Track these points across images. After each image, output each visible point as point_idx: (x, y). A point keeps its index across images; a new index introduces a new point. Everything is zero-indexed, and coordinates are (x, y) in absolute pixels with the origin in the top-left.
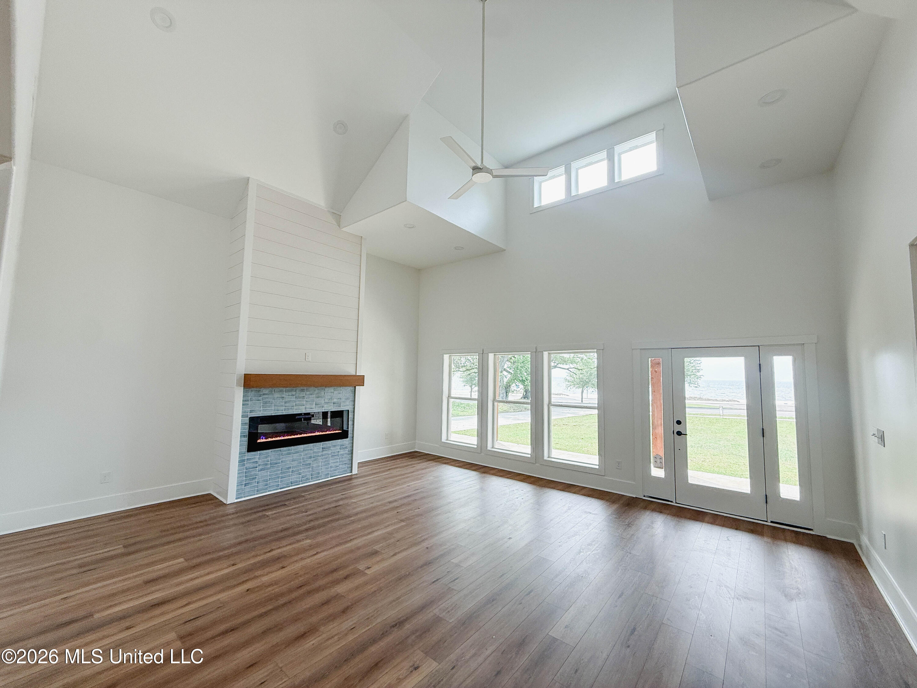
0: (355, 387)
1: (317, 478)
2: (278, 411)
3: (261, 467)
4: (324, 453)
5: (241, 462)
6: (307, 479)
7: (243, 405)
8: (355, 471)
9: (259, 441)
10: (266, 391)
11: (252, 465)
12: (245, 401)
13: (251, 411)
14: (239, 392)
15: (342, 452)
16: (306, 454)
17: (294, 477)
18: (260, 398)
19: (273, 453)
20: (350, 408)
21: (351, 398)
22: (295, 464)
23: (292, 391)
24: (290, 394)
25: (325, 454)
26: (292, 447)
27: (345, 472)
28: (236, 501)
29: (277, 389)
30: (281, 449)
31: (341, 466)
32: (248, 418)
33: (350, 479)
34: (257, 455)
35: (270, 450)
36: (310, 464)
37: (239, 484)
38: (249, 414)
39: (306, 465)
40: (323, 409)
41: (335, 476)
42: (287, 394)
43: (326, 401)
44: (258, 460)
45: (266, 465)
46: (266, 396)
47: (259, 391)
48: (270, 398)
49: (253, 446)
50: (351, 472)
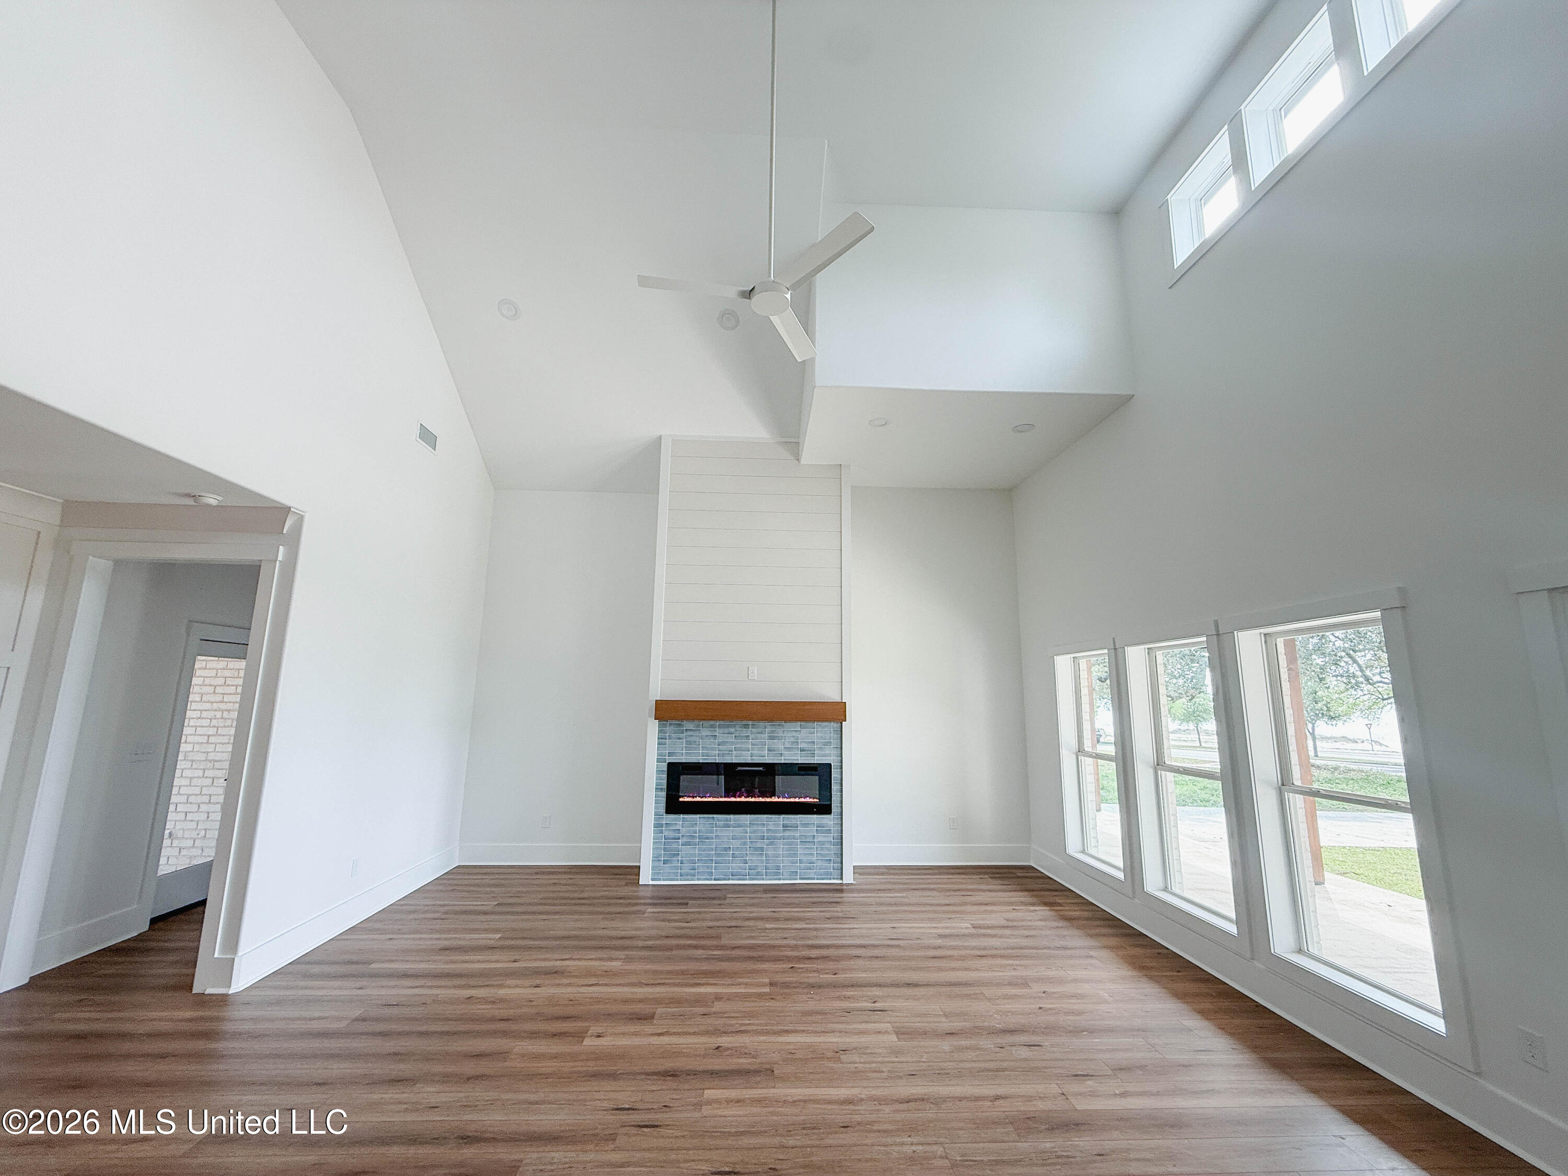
0: (841, 723)
1: (777, 874)
2: (708, 756)
3: (685, 840)
4: (787, 834)
5: (658, 826)
6: (758, 874)
7: (659, 744)
8: (849, 878)
9: (681, 799)
10: (688, 725)
11: (672, 834)
12: (662, 739)
13: (670, 754)
14: (653, 726)
15: (820, 838)
16: (754, 832)
17: (736, 866)
18: (682, 735)
19: (702, 821)
20: (831, 759)
21: (835, 742)
22: (736, 844)
23: (728, 726)
24: (726, 730)
25: (788, 838)
26: (732, 816)
27: (828, 875)
28: (651, 883)
29: (706, 723)
30: (715, 816)
31: (820, 863)
32: (666, 764)
33: (839, 889)
34: (680, 820)
35: (698, 816)
36: (762, 849)
37: (656, 859)
38: (667, 757)
39: (756, 849)
40: (783, 758)
41: (808, 879)
42: (721, 730)
43: (787, 745)
44: (681, 828)
45: (693, 837)
46: (689, 733)
47: (680, 725)
48: (696, 736)
49: (674, 806)
50: (842, 879)
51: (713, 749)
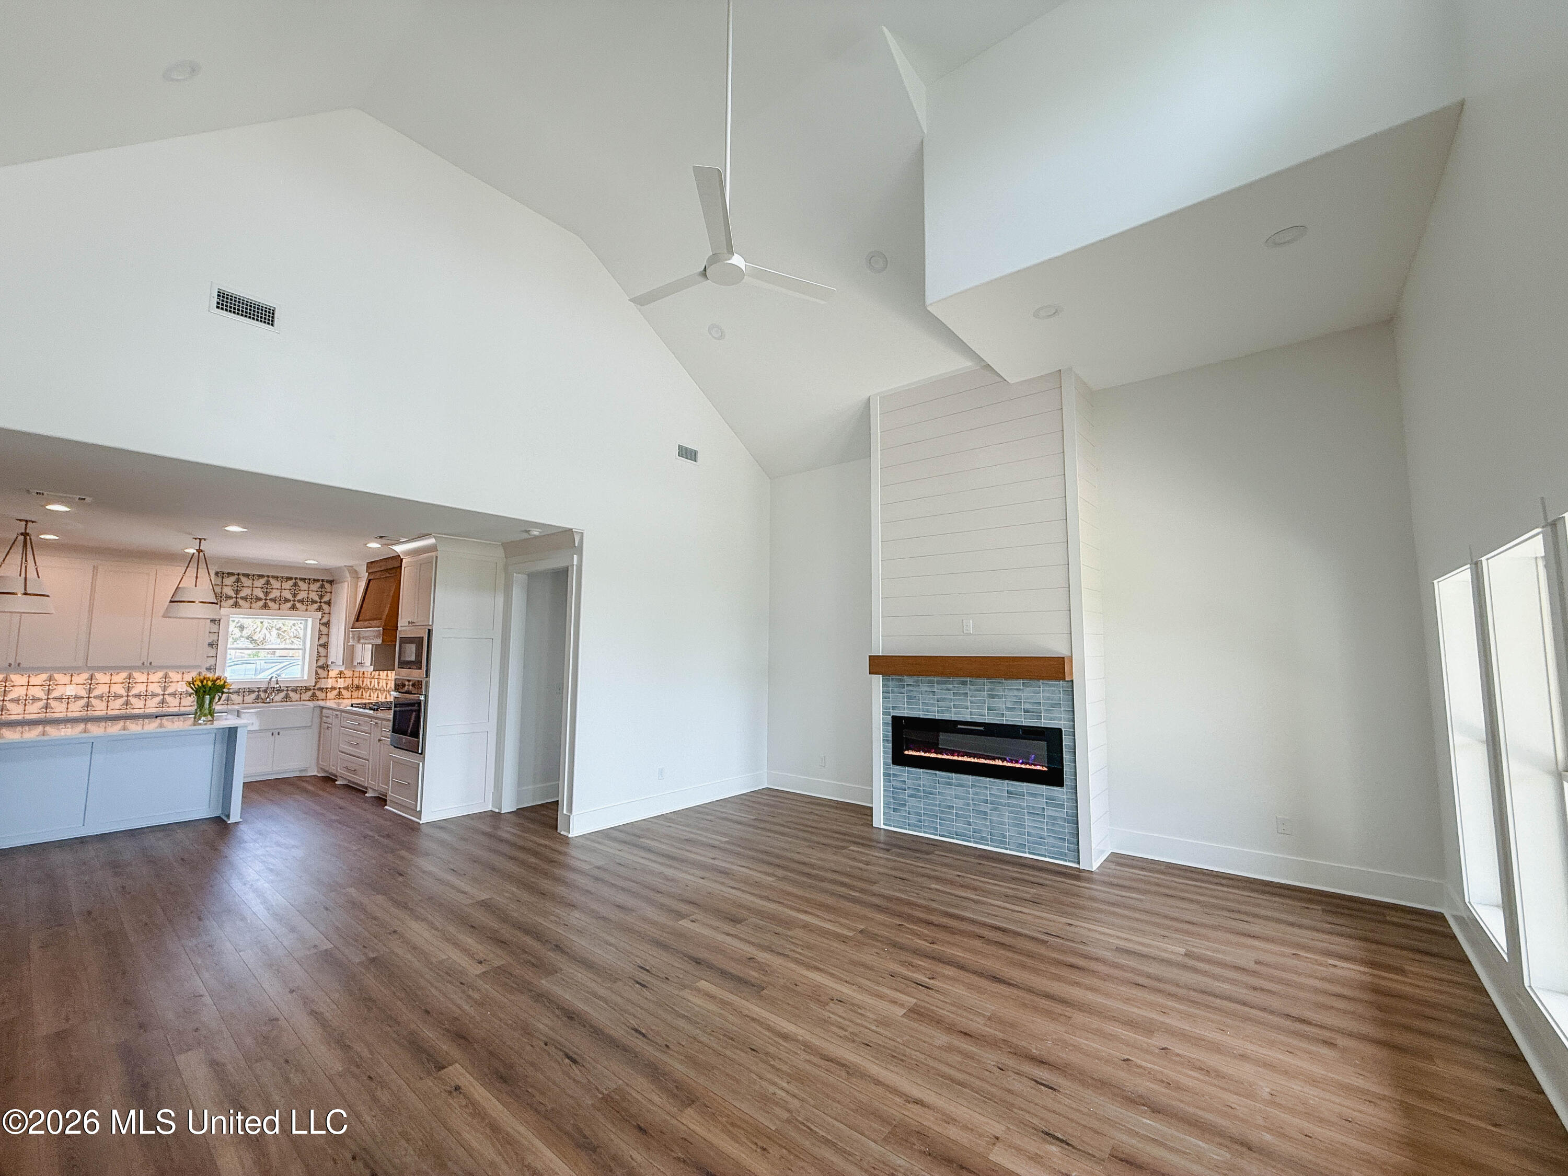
0: (1072, 682)
1: (1002, 843)
2: (927, 712)
3: (911, 792)
4: (1011, 801)
5: (886, 775)
6: (982, 838)
7: (884, 697)
8: (1090, 864)
9: (906, 752)
10: (908, 680)
11: (899, 785)
12: (886, 693)
13: (894, 708)
14: (876, 682)
15: (1050, 812)
16: (976, 794)
17: (960, 826)
18: (903, 690)
19: (926, 776)
20: (1062, 724)
21: (1066, 705)
22: (959, 803)
23: (945, 682)
24: (944, 686)
25: (1014, 806)
26: (953, 775)
27: (1062, 856)
28: (883, 827)
29: (924, 679)
30: (937, 772)
31: (1051, 840)
32: (890, 717)
33: (1076, 874)
34: (906, 772)
35: (921, 770)
36: (985, 813)
37: (887, 805)
38: (891, 711)
39: (980, 812)
40: (1004, 719)
41: (1039, 855)
42: (940, 686)
43: (1009, 705)
44: (906, 780)
45: (918, 790)
46: (910, 688)
47: (901, 680)
48: (917, 691)
49: (899, 759)
50: (1079, 863)
51: (933, 705)
